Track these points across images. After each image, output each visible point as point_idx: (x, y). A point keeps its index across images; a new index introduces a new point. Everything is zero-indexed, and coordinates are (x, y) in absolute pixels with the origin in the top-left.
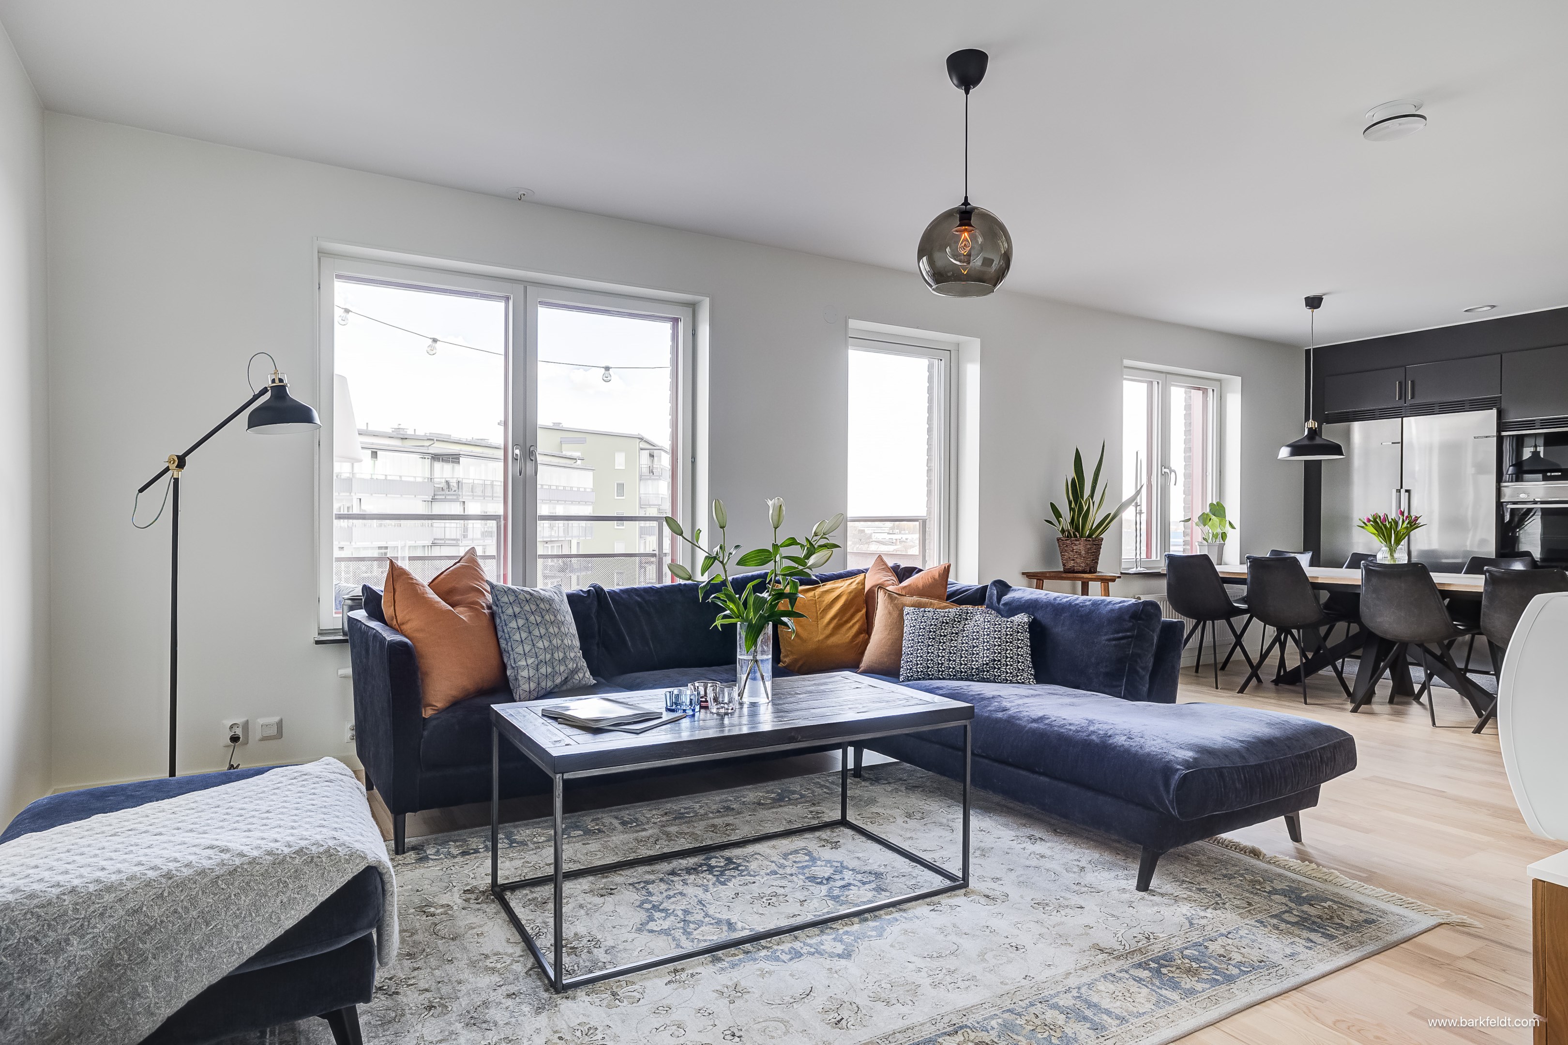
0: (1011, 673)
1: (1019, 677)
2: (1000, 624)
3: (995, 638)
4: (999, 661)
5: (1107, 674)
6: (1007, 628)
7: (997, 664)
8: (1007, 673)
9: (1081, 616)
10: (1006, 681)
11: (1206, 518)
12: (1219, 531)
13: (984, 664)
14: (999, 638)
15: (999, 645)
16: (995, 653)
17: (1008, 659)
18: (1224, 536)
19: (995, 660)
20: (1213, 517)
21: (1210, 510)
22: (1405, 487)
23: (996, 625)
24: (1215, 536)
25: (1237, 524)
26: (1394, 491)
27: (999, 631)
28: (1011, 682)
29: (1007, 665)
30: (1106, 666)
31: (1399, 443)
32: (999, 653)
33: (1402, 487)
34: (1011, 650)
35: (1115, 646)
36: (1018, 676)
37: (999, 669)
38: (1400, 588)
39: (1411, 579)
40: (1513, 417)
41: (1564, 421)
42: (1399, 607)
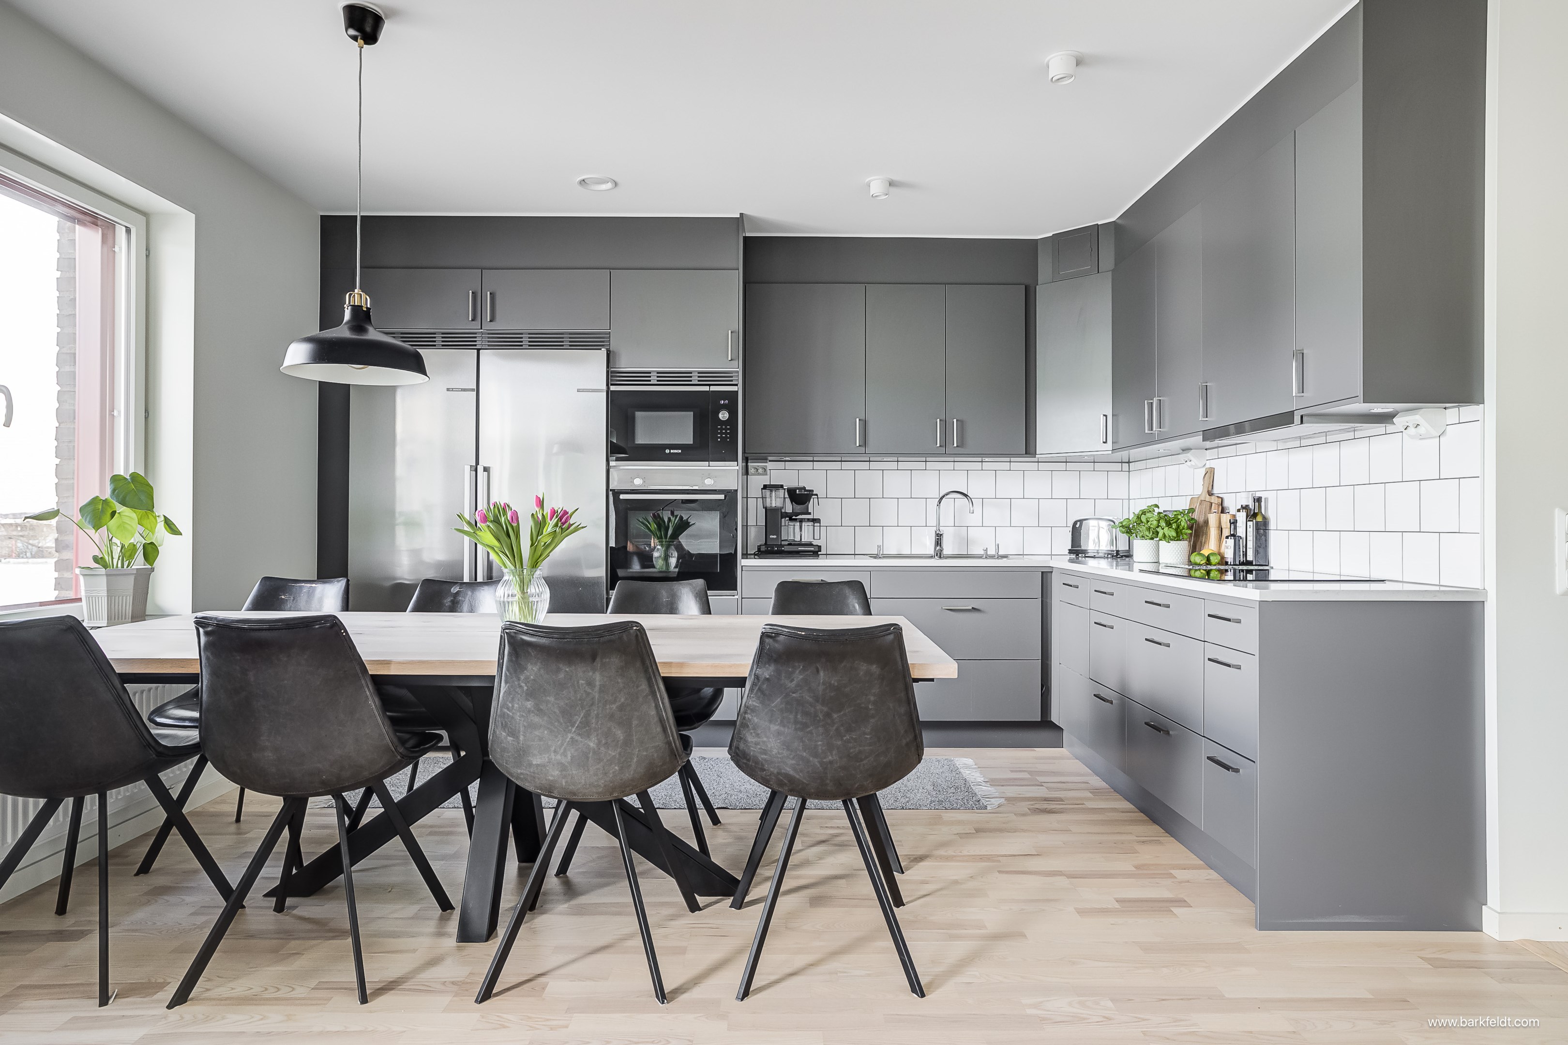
11: (103, 511)
12: (137, 540)
18: (150, 552)
20: (120, 508)
21: (114, 491)
22: (483, 463)
24: (128, 553)
25: (184, 521)
26: (467, 468)
31: (473, 390)
33: (477, 463)
38: (590, 684)
39: (615, 661)
40: (625, 364)
41: (684, 377)
42: (585, 728)
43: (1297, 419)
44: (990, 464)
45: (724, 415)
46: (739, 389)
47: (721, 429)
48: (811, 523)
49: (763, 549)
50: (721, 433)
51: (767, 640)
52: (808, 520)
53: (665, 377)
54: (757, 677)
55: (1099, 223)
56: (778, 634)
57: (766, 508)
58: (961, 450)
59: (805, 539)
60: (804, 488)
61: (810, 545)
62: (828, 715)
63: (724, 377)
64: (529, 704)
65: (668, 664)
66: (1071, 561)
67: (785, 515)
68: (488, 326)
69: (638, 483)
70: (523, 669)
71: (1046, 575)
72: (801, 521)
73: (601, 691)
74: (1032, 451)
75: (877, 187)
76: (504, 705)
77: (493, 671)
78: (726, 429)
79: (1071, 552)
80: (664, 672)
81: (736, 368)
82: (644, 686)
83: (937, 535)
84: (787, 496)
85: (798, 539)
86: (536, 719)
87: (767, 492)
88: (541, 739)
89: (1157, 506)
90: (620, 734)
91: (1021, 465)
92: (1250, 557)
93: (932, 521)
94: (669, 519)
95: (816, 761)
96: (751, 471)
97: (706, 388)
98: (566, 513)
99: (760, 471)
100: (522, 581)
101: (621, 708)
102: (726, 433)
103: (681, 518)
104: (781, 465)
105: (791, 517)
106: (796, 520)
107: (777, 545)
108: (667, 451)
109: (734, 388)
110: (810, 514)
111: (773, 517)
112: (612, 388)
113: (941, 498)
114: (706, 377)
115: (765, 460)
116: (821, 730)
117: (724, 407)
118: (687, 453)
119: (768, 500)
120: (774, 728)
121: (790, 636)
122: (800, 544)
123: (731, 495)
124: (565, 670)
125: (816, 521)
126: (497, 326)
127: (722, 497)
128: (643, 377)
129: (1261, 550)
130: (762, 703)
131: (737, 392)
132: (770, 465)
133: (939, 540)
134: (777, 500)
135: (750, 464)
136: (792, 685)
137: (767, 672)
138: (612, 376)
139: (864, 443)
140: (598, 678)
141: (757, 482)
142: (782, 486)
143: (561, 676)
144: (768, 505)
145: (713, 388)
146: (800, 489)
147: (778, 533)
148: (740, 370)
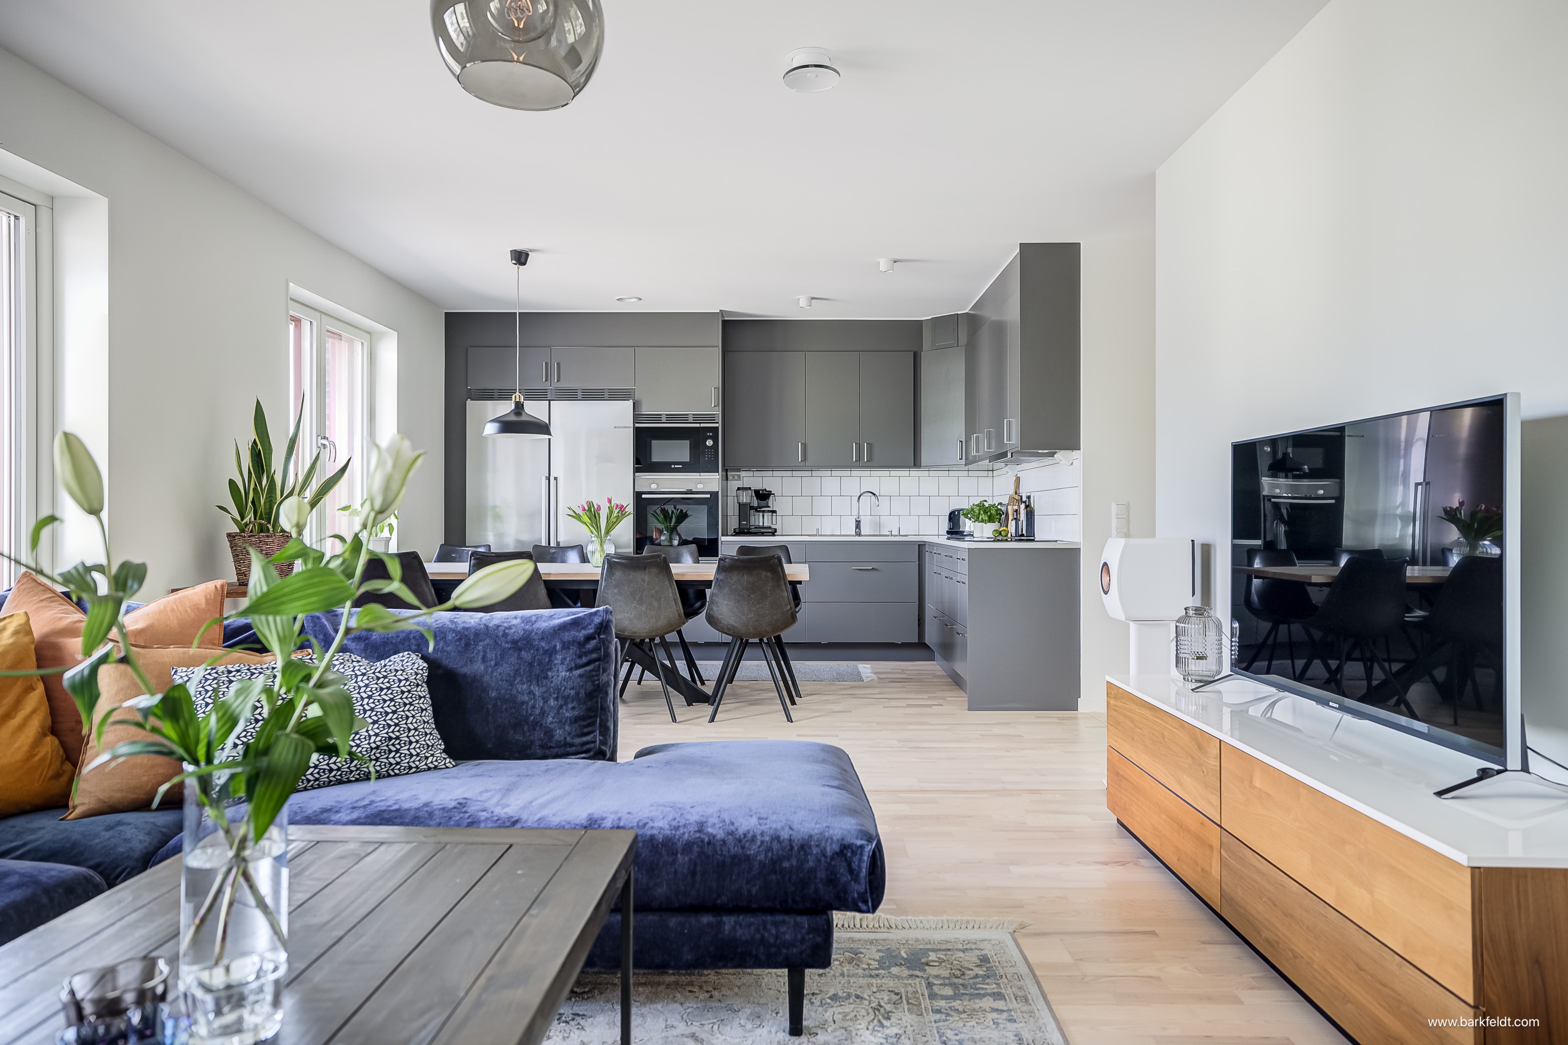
0: (418, 755)
1: (430, 759)
2: (385, 677)
3: (385, 701)
4: (397, 738)
5: (576, 720)
6: (400, 681)
7: (393, 745)
8: (411, 755)
9: (514, 642)
10: (410, 770)
13: (372, 749)
14: (391, 700)
15: (394, 712)
16: (389, 726)
17: (412, 732)
19: (390, 739)
22: (553, 474)
23: (378, 678)
26: (544, 478)
27: (389, 688)
28: (418, 770)
29: (411, 743)
30: (573, 708)
32: (396, 725)
33: (550, 474)
34: (413, 716)
35: (580, 676)
36: (427, 758)
37: (397, 751)
38: (643, 581)
39: (654, 570)
40: (645, 410)
41: (683, 418)
42: (641, 601)
43: (1009, 455)
44: (895, 473)
45: (709, 443)
46: (719, 425)
47: (708, 452)
48: (770, 514)
49: (737, 531)
50: (708, 454)
51: (722, 562)
52: (769, 511)
53: (671, 418)
54: (717, 579)
55: (959, 313)
56: (726, 559)
57: (739, 503)
58: (870, 464)
59: (766, 525)
60: (765, 490)
61: (770, 528)
62: (749, 596)
63: (711, 418)
64: (616, 591)
65: (678, 574)
66: (948, 538)
67: (752, 508)
68: (555, 384)
69: (654, 487)
70: (613, 574)
71: (921, 547)
72: (764, 512)
73: (648, 584)
74: (919, 464)
75: (803, 303)
76: (604, 591)
77: (599, 578)
78: (711, 452)
79: (948, 532)
80: (676, 578)
81: (718, 412)
82: (667, 583)
83: (856, 521)
84: (754, 494)
85: (761, 524)
86: (619, 597)
87: (740, 492)
88: (621, 607)
89: (986, 501)
90: (656, 604)
91: (915, 473)
92: (1024, 532)
93: (855, 513)
94: (673, 512)
95: (744, 618)
96: (730, 477)
97: (698, 425)
98: (622, 506)
99: (736, 477)
100: (601, 541)
101: (656, 592)
102: (711, 454)
103: (682, 511)
104: (751, 474)
105: (756, 509)
106: (760, 511)
107: (747, 529)
108: (673, 466)
109: (717, 425)
110: (769, 507)
111: (744, 510)
112: (637, 425)
113: (860, 496)
114: (698, 418)
115: (739, 470)
116: (746, 603)
117: (710, 437)
118: (686, 468)
119: (741, 497)
120: (725, 602)
121: (731, 559)
122: (763, 527)
123: (714, 495)
124: (632, 575)
125: (774, 512)
126: (561, 385)
127: (709, 496)
128: (657, 418)
129: (1030, 528)
130: (720, 591)
131: (718, 428)
132: (743, 474)
133: (858, 524)
134: (745, 498)
135: (729, 473)
136: (733, 582)
137: (721, 577)
138: (637, 417)
139: (804, 459)
140: (647, 578)
141: (734, 485)
142: (750, 488)
143: (631, 577)
144: (741, 501)
145: (702, 425)
146: (763, 490)
147: (748, 520)
148: (720, 413)
